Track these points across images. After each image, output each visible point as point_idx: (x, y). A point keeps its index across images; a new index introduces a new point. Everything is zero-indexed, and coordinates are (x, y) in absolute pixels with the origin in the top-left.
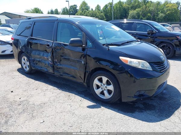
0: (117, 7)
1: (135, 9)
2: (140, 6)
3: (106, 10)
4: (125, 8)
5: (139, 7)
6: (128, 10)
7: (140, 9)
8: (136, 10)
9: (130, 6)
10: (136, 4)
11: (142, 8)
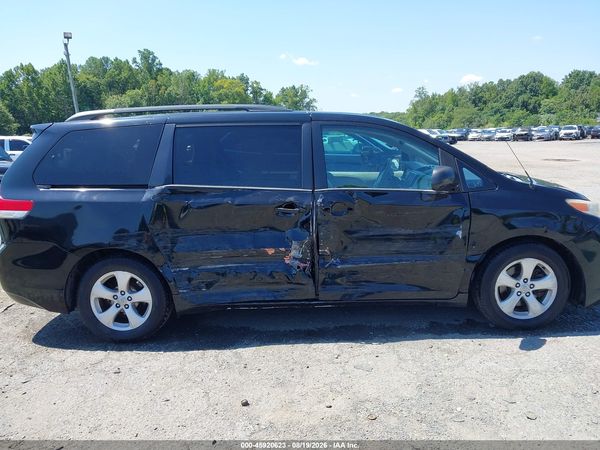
0: (54, 84)
1: (123, 91)
2: (137, 82)
3: (11, 89)
4: (85, 86)
5: (136, 85)
6: (99, 93)
7: (140, 92)
8: (129, 93)
9: (102, 81)
10: (125, 74)
11: (147, 89)
